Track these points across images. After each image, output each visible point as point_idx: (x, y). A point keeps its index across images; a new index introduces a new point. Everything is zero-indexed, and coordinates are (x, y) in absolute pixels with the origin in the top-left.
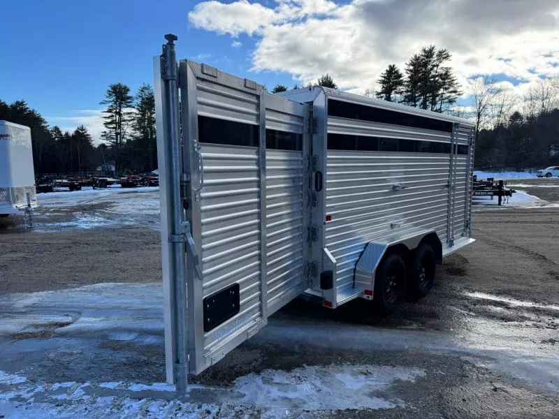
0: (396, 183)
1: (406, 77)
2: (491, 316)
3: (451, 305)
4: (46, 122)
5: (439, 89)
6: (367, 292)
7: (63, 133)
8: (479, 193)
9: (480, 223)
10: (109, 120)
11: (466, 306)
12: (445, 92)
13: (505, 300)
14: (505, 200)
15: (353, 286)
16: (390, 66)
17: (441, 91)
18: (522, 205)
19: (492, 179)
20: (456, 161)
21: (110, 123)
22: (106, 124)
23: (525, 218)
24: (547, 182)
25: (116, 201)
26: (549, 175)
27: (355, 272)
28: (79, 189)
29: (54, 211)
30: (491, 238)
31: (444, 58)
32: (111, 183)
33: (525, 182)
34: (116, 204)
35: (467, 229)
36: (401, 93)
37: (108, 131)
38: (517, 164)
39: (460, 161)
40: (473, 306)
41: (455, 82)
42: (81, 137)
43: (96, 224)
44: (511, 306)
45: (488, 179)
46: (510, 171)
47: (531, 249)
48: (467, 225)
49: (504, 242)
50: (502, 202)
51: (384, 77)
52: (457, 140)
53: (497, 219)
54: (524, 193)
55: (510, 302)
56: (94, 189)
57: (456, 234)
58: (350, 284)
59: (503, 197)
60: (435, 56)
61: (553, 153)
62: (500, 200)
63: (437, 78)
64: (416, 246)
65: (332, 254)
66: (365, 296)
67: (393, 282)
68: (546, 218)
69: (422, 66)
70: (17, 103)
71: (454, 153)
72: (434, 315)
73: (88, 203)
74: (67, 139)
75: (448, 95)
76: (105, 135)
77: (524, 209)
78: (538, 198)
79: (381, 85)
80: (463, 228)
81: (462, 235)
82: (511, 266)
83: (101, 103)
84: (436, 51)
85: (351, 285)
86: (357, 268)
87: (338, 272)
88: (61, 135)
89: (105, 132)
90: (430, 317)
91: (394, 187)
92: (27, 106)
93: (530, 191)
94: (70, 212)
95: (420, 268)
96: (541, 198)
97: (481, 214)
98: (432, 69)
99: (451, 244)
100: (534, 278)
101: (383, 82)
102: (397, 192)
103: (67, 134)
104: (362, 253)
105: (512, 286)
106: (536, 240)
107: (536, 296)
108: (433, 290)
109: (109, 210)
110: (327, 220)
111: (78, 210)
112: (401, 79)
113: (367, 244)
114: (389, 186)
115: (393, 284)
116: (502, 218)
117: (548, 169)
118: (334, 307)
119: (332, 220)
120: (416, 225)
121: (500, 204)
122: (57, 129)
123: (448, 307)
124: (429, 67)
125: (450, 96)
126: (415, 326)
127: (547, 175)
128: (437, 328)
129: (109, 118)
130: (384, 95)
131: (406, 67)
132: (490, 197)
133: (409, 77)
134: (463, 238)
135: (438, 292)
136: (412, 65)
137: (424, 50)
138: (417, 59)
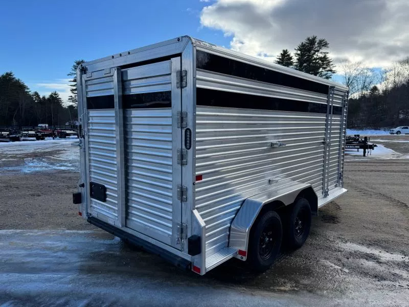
0: (274, 141)
1: (295, 59)
2: (365, 273)
3: (325, 258)
4: (28, 89)
5: (319, 69)
6: (241, 252)
7: (41, 97)
8: (348, 147)
9: (349, 171)
10: (74, 88)
11: (339, 260)
12: (323, 70)
13: (376, 252)
14: (368, 152)
15: (228, 245)
16: (284, 51)
17: (321, 70)
18: (383, 156)
19: (358, 136)
20: (331, 120)
21: (75, 90)
22: (72, 90)
23: (385, 167)
24: (398, 138)
25: (66, 149)
26: (398, 132)
27: (230, 231)
28: (43, 139)
29: (11, 157)
30: (358, 185)
31: (323, 46)
32: (69, 135)
33: (382, 138)
34: (64, 152)
35: (340, 180)
37: (73, 95)
38: (376, 125)
39: (335, 120)
40: (346, 260)
41: (331, 63)
42: (54, 100)
43: (38, 169)
44: (383, 260)
45: (355, 136)
46: (370, 129)
47: (394, 196)
48: (340, 177)
49: (370, 190)
50: (366, 154)
51: (279, 59)
52: (333, 102)
53: (362, 168)
54: (383, 146)
55: (380, 254)
56: (53, 139)
57: (331, 185)
58: (225, 243)
59: (367, 150)
60: (316, 44)
61: (401, 116)
62: (365, 152)
63: (318, 60)
64: (293, 202)
65: (201, 215)
66: (239, 257)
67: (269, 237)
68: (402, 168)
69: (307, 51)
70: (7, 74)
71: (330, 113)
72: (308, 272)
73: (42, 151)
74: (43, 101)
75: (326, 72)
76: (71, 99)
77: (384, 160)
78: (394, 151)
80: (336, 180)
81: (336, 186)
82: (377, 213)
83: (68, 75)
84: (317, 40)
85: (227, 245)
86: (232, 227)
87: (207, 235)
88: (40, 98)
89: (71, 96)
90: (305, 274)
91: (272, 144)
92: (14, 77)
93: (387, 145)
94: (23, 158)
95: (297, 220)
96: (395, 151)
97: (350, 164)
98: (314, 54)
99: (326, 194)
100: (399, 227)
102: (275, 149)
103: (44, 98)
104: (238, 210)
105: (381, 236)
106: (396, 188)
107: (404, 248)
108: (309, 240)
109: (56, 157)
110: (197, 180)
111: (30, 156)
112: (292, 60)
113: (244, 201)
114: (266, 143)
115: (269, 240)
116: (367, 167)
117: (398, 129)
118: (203, 273)
119: (203, 180)
120: (294, 179)
121: (364, 155)
122: (36, 94)
123: (323, 261)
124: (313, 52)
125: (327, 74)
126: (288, 287)
127: (397, 133)
128: (311, 290)
129: (74, 86)
131: (295, 52)
132: (356, 150)
133: (298, 59)
134: (337, 188)
135: (314, 242)
136: (300, 50)
137: (309, 39)
138: (303, 45)
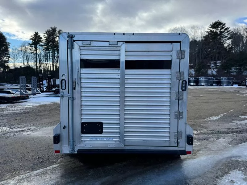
1: (44, 39)
16: (35, 32)
36: (42, 46)
51: (33, 37)
60: (57, 32)
69: (51, 35)
79: (32, 41)
84: (57, 30)
98: (56, 37)
101: (33, 39)
112: (41, 39)
124: (55, 36)
130: (33, 46)
131: (44, 34)
133: (46, 39)
136: (47, 34)
137: (52, 28)
138: (48, 31)
